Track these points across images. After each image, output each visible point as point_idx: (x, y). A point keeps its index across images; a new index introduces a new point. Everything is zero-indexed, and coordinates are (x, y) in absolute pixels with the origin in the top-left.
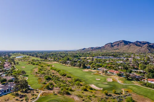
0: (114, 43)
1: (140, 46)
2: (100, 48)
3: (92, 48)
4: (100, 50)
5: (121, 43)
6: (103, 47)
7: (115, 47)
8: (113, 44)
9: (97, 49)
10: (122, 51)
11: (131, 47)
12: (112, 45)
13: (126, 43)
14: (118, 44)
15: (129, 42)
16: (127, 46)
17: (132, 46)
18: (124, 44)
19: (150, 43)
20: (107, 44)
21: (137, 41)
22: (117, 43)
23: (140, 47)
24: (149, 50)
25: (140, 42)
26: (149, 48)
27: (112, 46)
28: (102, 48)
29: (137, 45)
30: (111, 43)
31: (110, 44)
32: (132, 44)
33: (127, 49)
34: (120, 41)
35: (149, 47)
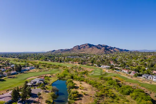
0: (80, 46)
2: (69, 50)
3: (62, 50)
4: (69, 52)
5: (86, 46)
6: (72, 49)
7: (82, 49)
10: (87, 53)
11: (94, 49)
12: (79, 47)
13: (90, 46)
14: (84, 46)
15: (93, 45)
16: (91, 48)
18: (89, 47)
20: (75, 47)
21: (99, 45)
22: (83, 46)
23: (100, 50)
24: (105, 52)
25: (101, 46)
27: (79, 48)
29: (97, 48)
31: (78, 47)
32: (94, 47)
33: (91, 51)
34: (86, 44)
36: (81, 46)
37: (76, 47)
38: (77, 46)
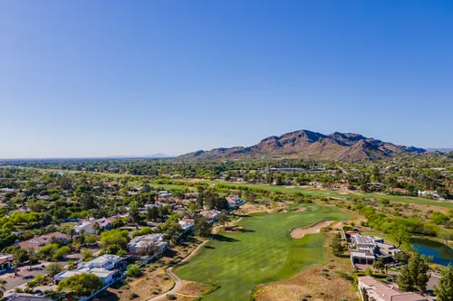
0: (282, 137)
1: (345, 145)
2: (248, 150)
3: (223, 150)
5: (300, 136)
6: (256, 147)
7: (285, 146)
8: (280, 141)
10: (307, 158)
11: (326, 146)
12: (278, 142)
13: (313, 137)
14: (294, 138)
15: (318, 134)
16: (316, 144)
17: (330, 145)
18: (308, 139)
19: (365, 138)
20: (266, 140)
21: (336, 133)
22: (292, 137)
23: (348, 148)
24: (368, 154)
25: (343, 136)
26: (367, 150)
27: (279, 145)
28: (253, 149)
29: (338, 142)
30: (277, 138)
31: (273, 140)
32: (327, 140)
33: (318, 152)
34: (297, 132)
35: (367, 146)
36: (284, 139)
37: (267, 142)
38: (271, 138)
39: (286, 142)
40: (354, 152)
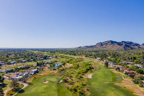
2: (92, 46)
5: (109, 42)
6: (95, 46)
7: (104, 45)
8: (103, 44)
9: (90, 47)
11: (114, 46)
12: (101, 44)
13: (112, 42)
17: (116, 45)
18: (111, 43)
20: (98, 43)
22: (106, 43)
23: (119, 46)
24: (125, 48)
25: (125, 42)
27: (102, 45)
30: (101, 43)
31: (100, 44)
33: (111, 47)
35: (126, 46)
36: (104, 43)
38: (100, 43)
39: (104, 44)
40: (121, 47)
